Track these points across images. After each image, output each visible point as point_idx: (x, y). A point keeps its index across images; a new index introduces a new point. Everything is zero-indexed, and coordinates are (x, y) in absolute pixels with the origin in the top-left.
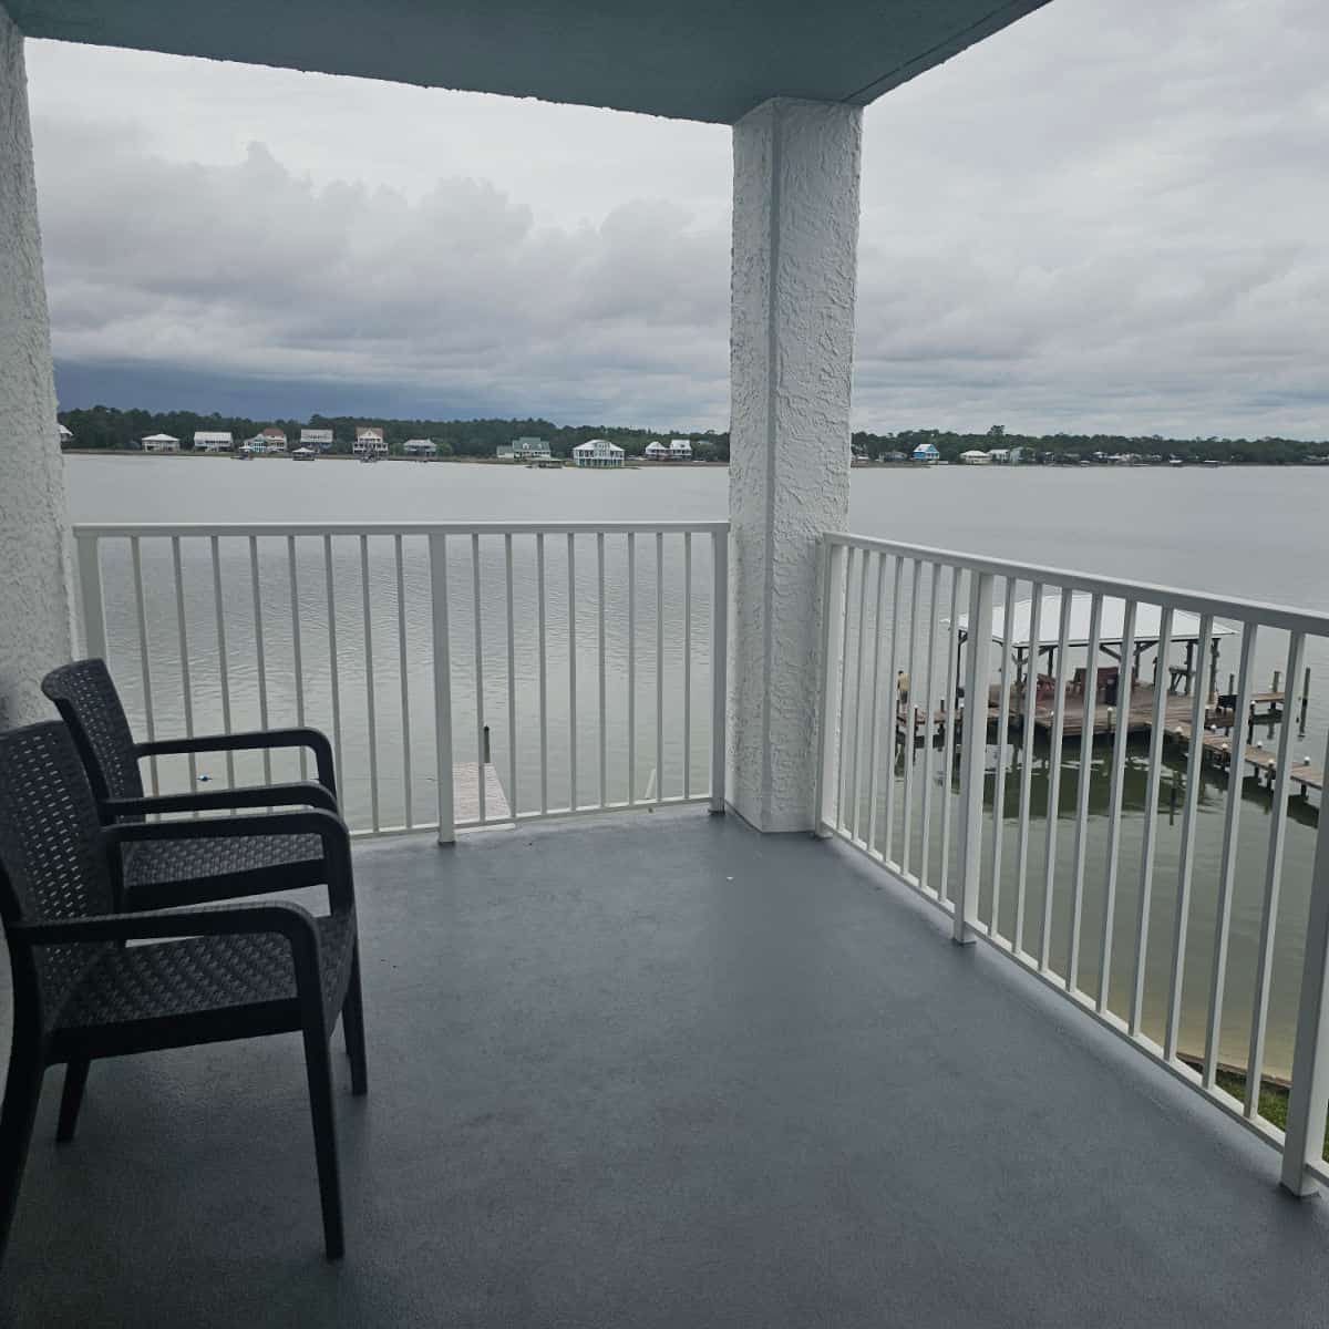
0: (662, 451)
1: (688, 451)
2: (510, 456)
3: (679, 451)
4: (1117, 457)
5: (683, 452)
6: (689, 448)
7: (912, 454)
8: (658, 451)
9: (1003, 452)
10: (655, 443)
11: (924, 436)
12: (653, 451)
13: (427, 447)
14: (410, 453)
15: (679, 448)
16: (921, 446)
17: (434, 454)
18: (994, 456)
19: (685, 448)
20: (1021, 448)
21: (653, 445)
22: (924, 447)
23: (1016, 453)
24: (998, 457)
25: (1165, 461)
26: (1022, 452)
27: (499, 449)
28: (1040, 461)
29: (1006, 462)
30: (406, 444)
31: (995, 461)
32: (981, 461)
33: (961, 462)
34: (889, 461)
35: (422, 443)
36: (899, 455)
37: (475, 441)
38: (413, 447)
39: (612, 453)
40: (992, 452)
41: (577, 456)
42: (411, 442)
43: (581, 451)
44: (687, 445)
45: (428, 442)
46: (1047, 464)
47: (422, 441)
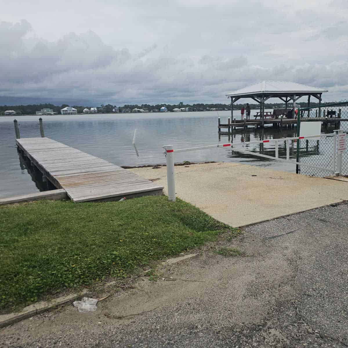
0: (88, 111)
1: (96, 111)
2: (41, 114)
3: (93, 111)
4: (212, 109)
5: (95, 111)
6: (97, 110)
7: (160, 109)
8: (87, 111)
9: (184, 108)
10: (86, 109)
11: (163, 106)
12: (86, 111)
13: (13, 113)
14: (7, 115)
15: (93, 110)
16: (162, 108)
17: (15, 114)
18: (182, 109)
19: (95, 110)
20: (188, 107)
21: (85, 110)
22: (163, 108)
23: (187, 109)
24: (183, 110)
25: (224, 110)
26: (189, 108)
27: (37, 112)
28: (194, 111)
29: (185, 111)
30: (5, 112)
31: (182, 111)
32: (178, 111)
33: (173, 111)
34: (154, 112)
35: (10, 111)
36: (157, 110)
37: (29, 110)
38: (8, 113)
39: (73, 110)
40: (181, 109)
41: (62, 112)
42: (7, 111)
43: (63, 110)
44: (96, 109)
45: (13, 111)
46: (196, 111)
47: (11, 111)
